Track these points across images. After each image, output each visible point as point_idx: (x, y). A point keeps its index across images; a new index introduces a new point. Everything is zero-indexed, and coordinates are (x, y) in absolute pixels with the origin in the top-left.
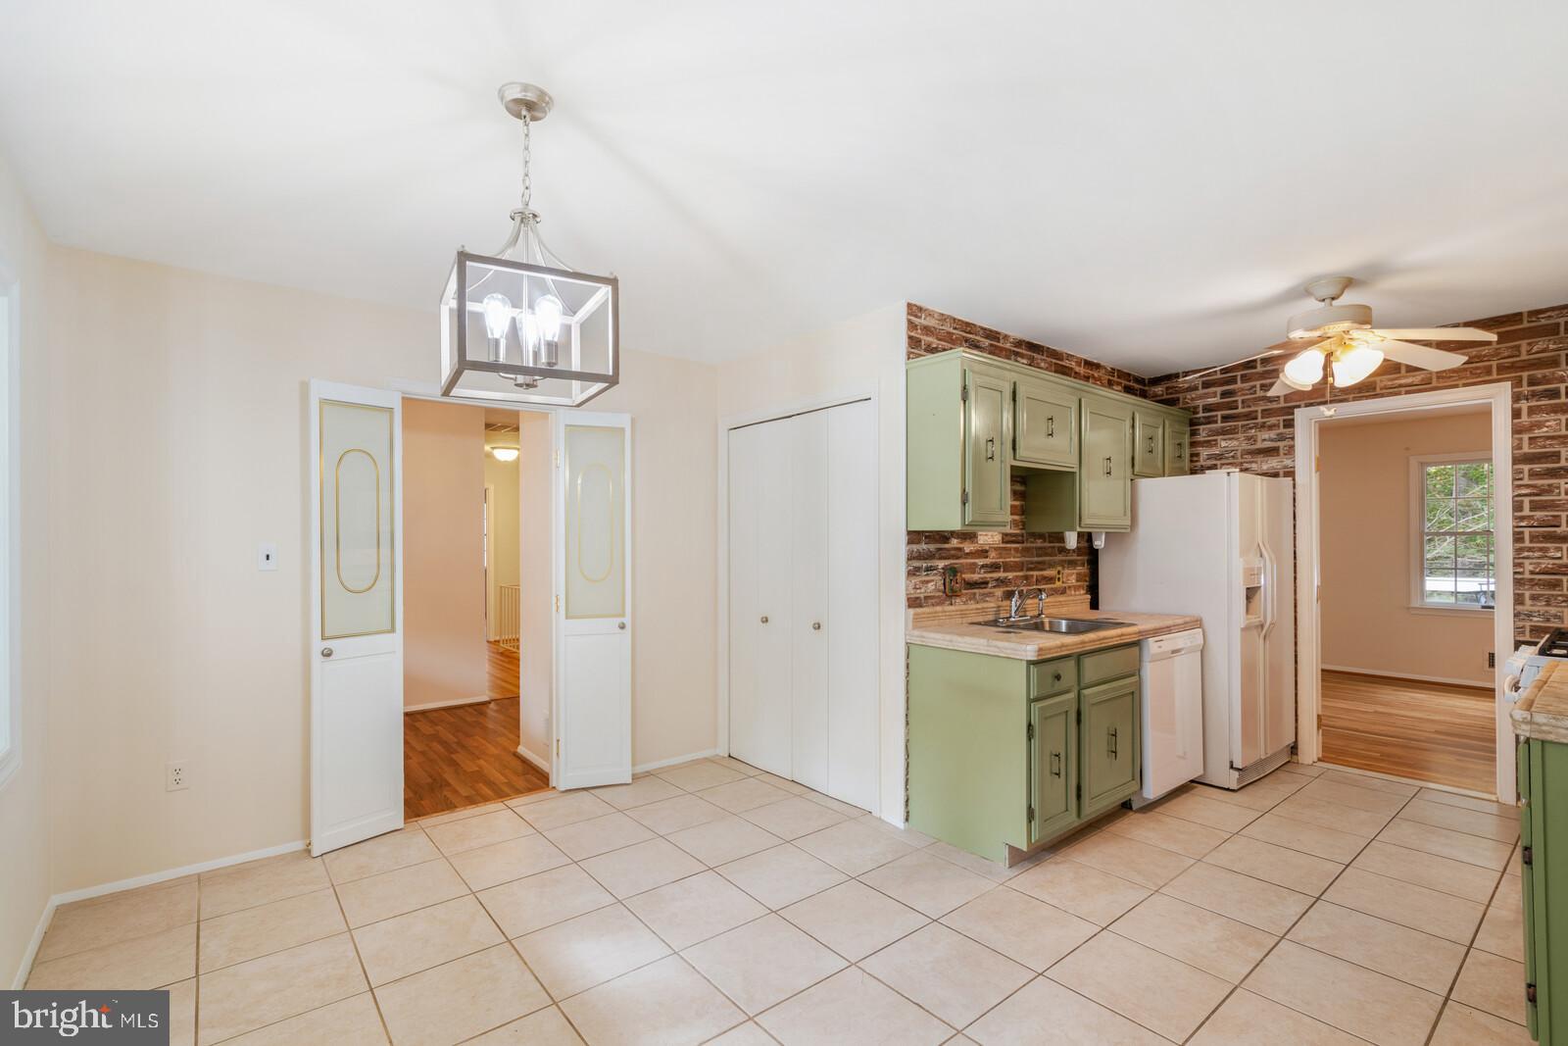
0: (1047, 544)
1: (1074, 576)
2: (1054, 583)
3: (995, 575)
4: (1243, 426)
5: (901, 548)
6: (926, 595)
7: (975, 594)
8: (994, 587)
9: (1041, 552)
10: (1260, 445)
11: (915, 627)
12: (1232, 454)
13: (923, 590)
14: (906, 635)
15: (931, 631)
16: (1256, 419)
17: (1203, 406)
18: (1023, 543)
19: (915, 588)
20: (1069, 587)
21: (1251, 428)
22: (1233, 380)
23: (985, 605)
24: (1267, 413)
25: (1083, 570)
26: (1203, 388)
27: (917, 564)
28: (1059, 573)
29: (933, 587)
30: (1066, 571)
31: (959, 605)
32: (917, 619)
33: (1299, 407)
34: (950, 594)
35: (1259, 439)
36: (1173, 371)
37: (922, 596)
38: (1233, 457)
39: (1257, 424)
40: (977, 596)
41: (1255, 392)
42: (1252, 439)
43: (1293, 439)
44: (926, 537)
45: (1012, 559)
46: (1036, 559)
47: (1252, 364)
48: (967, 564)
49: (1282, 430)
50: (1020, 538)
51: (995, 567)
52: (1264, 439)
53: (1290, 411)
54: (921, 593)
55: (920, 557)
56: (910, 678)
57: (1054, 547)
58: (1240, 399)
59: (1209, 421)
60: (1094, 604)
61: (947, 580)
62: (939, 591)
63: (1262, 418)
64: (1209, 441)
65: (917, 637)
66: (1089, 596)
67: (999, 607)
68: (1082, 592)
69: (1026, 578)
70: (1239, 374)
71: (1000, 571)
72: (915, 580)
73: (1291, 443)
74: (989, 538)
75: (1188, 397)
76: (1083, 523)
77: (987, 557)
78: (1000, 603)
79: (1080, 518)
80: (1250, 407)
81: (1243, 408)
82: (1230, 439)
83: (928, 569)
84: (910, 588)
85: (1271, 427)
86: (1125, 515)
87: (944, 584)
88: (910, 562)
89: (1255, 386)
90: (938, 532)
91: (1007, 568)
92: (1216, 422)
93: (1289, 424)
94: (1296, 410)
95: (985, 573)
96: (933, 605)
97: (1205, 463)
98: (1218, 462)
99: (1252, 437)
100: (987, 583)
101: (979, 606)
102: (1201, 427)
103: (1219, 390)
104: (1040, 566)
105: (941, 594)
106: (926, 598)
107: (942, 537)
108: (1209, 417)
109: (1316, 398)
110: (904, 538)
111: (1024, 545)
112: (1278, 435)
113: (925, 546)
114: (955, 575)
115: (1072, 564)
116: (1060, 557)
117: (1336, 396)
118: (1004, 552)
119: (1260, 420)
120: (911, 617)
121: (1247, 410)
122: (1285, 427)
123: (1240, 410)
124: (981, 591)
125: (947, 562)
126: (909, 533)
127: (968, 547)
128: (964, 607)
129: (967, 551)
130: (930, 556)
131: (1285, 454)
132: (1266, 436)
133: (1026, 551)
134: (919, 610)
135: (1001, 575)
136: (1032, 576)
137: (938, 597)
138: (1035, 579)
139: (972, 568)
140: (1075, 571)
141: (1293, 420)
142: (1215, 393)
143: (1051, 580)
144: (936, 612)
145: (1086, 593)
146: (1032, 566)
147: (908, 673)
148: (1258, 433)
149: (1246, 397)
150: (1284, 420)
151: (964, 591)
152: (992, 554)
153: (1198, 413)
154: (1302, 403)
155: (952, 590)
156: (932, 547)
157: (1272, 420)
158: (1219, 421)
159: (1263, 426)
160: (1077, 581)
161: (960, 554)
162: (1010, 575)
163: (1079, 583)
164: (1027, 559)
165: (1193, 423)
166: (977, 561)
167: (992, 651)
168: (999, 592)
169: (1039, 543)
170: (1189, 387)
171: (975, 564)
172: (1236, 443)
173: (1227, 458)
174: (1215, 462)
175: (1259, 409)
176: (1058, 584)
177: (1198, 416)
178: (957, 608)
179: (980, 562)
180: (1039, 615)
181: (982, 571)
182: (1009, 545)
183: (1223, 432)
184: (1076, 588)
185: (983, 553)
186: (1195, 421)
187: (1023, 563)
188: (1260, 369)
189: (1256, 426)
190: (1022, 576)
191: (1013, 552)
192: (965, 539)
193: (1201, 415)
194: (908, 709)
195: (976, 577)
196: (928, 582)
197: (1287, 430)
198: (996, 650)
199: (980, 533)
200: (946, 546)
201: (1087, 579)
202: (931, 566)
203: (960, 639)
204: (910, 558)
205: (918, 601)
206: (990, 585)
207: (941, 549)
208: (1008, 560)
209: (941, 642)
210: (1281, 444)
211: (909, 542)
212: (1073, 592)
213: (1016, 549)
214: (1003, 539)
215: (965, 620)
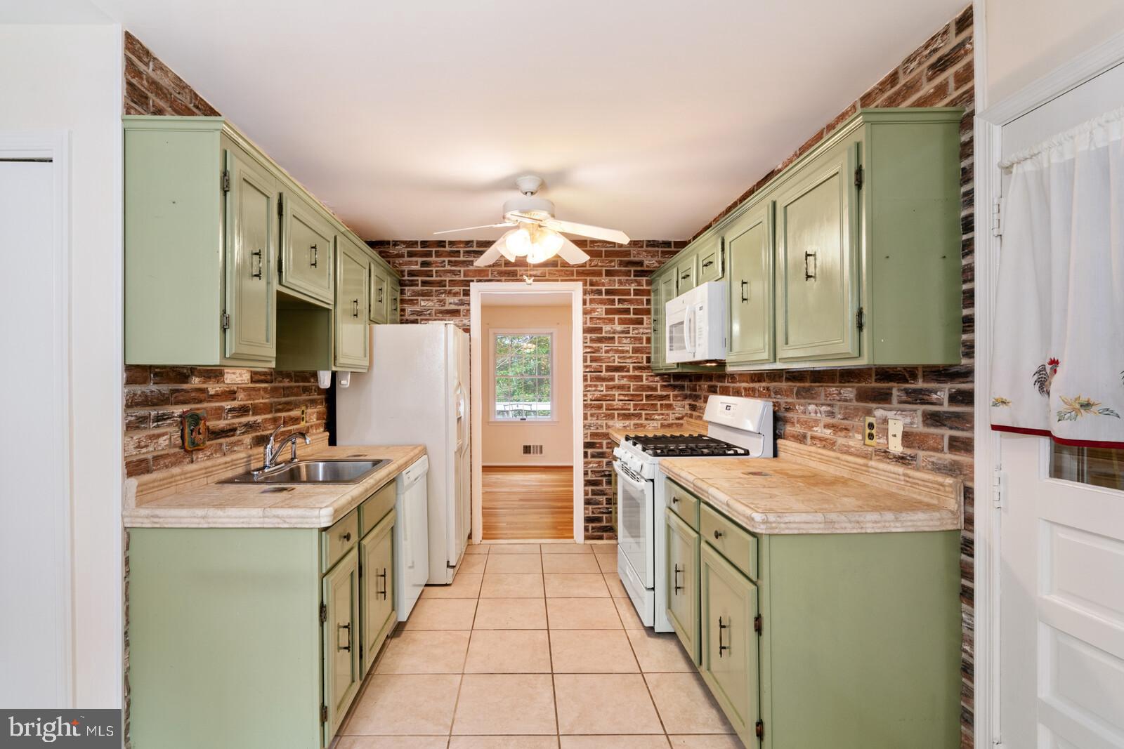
0: (293, 384)
1: (315, 415)
2: (299, 424)
3: (244, 420)
4: (436, 291)
5: (114, 390)
6: (156, 454)
7: (221, 444)
8: (243, 433)
9: (287, 391)
10: (447, 307)
11: (140, 504)
12: (428, 312)
13: (151, 449)
14: (123, 517)
15: (170, 506)
16: (445, 286)
17: (408, 271)
18: (272, 382)
19: (139, 447)
20: (312, 426)
21: (442, 293)
22: (429, 254)
23: (234, 456)
24: (453, 283)
25: (321, 408)
26: (409, 256)
27: (142, 412)
28: (303, 412)
29: (167, 442)
30: (309, 411)
31: (202, 461)
32: (141, 491)
33: (473, 281)
34: (189, 449)
35: (447, 302)
36: (386, 238)
37: (150, 456)
38: (429, 314)
39: (446, 290)
40: (224, 447)
41: (444, 266)
42: (442, 302)
43: (469, 304)
44: (156, 375)
45: (261, 401)
46: (283, 400)
47: (443, 244)
48: (212, 408)
49: (462, 297)
50: (269, 377)
51: (243, 410)
52: (451, 302)
53: (467, 283)
54: (148, 453)
55: (147, 401)
56: (132, 578)
57: (298, 387)
58: (434, 269)
59: (413, 284)
60: (333, 441)
61: (187, 431)
62: (175, 446)
63: (449, 286)
64: (412, 300)
65: (143, 517)
66: (328, 434)
67: (250, 456)
68: (322, 429)
69: (275, 420)
70: (434, 249)
71: (248, 415)
72: (138, 435)
73: (468, 307)
74: (237, 377)
75: (397, 262)
76: (337, 362)
77: (234, 399)
78: (251, 452)
79: (335, 357)
80: (441, 276)
81: (437, 276)
82: (427, 300)
83: (159, 418)
84: (131, 447)
85: (456, 294)
86: (365, 356)
87: (182, 437)
88: (130, 411)
89: (444, 261)
90: (173, 368)
91: (256, 410)
92: (417, 285)
93: (467, 293)
94: (471, 284)
95: (233, 417)
96: (167, 467)
97: (408, 318)
98: (419, 318)
99: (442, 300)
100: (234, 430)
101: (228, 459)
102: (407, 288)
103: (420, 260)
104: (288, 407)
105: (177, 450)
106: (156, 458)
107: (179, 374)
108: (412, 281)
109: (483, 277)
110: (118, 376)
111: (273, 385)
112: (459, 300)
113: (154, 388)
114: (197, 424)
115: (313, 402)
116: (304, 397)
117: (495, 277)
118: (254, 393)
119: (447, 288)
120: (134, 490)
121: (439, 278)
122: (464, 295)
123: (434, 278)
124: (228, 440)
125: (186, 408)
126: (129, 368)
127: (213, 388)
128: (209, 463)
129: (212, 392)
130: (162, 400)
131: (464, 316)
132: (452, 301)
133: (274, 391)
134: (146, 478)
135: (250, 419)
136: (280, 417)
137: (174, 455)
138: (282, 421)
139: (218, 413)
140: (315, 410)
141: (469, 290)
142: (417, 262)
143: (295, 420)
144: (172, 476)
145: (324, 431)
146: (280, 407)
147: (128, 572)
148: (447, 298)
149: (439, 269)
150: (464, 290)
151: (208, 443)
152: (241, 395)
153: (404, 276)
154: (475, 279)
155: (193, 443)
156: (165, 388)
157: (456, 289)
158: (420, 285)
159: (450, 292)
160: (318, 419)
161: (202, 396)
162: (259, 418)
163: (319, 422)
164: (276, 400)
165: (402, 284)
166: (223, 404)
167: (269, 523)
168: (247, 439)
169: (286, 383)
170: (397, 254)
171: (222, 408)
172: (431, 303)
173: (425, 315)
174: (416, 317)
175: (448, 279)
176: (303, 424)
177: (404, 278)
178: (203, 465)
179: (228, 405)
180: (292, 459)
181: (230, 415)
182: (258, 385)
183: (423, 294)
184: (317, 426)
185: (231, 394)
186: (402, 282)
187: (271, 404)
188: (448, 248)
189: (445, 292)
190: (270, 419)
191: (262, 392)
192: (210, 378)
193: (406, 278)
194: (128, 622)
195: (222, 424)
196: (159, 436)
197: (466, 298)
198: (279, 520)
199: (226, 371)
200: (185, 386)
201: (325, 417)
202: (164, 414)
203: (220, 513)
204: (131, 403)
205: (143, 465)
206: (238, 432)
207: (177, 391)
208: (256, 401)
209: (188, 520)
210: (461, 308)
211: (129, 381)
212: (314, 431)
213: (265, 389)
214: (252, 377)
215: (210, 480)
